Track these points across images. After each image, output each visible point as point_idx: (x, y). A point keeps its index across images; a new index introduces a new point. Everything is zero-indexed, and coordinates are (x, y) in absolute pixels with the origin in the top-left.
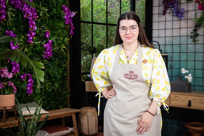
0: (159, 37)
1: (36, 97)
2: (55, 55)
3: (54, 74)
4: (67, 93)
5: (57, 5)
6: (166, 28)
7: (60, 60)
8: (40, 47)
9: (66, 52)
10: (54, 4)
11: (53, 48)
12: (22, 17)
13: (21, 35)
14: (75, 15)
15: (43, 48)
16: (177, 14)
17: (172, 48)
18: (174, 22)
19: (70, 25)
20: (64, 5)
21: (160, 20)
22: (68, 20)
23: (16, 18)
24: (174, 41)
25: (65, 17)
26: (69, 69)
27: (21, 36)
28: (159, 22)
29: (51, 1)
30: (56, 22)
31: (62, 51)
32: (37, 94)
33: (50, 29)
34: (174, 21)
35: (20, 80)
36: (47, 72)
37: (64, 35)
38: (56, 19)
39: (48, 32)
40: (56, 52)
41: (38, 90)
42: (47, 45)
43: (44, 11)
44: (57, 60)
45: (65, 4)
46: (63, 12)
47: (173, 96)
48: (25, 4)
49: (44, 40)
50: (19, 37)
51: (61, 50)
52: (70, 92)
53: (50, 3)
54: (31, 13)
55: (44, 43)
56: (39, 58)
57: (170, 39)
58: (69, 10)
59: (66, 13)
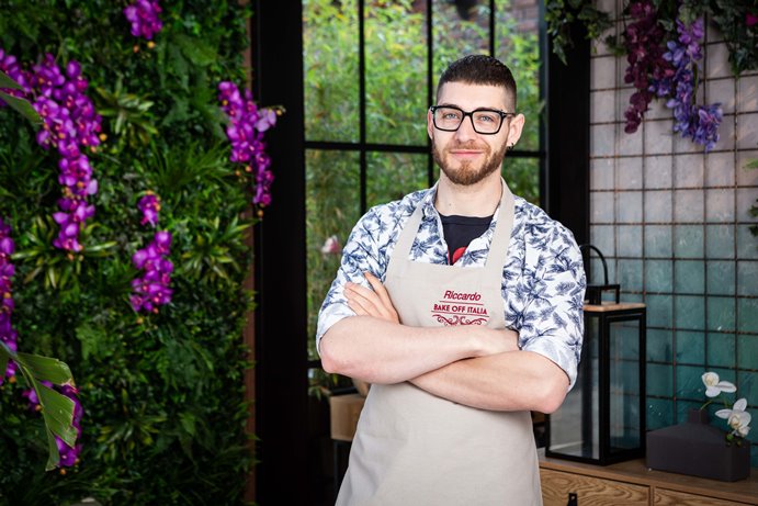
0: (619, 224)
1: (101, 477)
2: (187, 296)
3: (177, 375)
4: (244, 454)
5: (193, 81)
6: (646, 187)
7: (211, 311)
8: (116, 261)
9: (239, 278)
10: (179, 78)
11: (179, 263)
12: (29, 141)
13: (34, 215)
14: (273, 120)
15: (131, 265)
16: (690, 127)
17: (674, 276)
18: (680, 159)
19: (255, 166)
20: (228, 80)
21: (622, 150)
22: (245, 144)
23: (9, 146)
24: (682, 242)
25: (232, 132)
26: (249, 351)
27: (33, 220)
28: (619, 157)
29: (166, 68)
30: (191, 152)
31: (217, 277)
32: (103, 465)
33: (166, 184)
34: (680, 154)
35: (25, 407)
36: (149, 369)
37: (232, 206)
38: (194, 140)
39: (150, 199)
40: (191, 281)
41: (103, 448)
42: (148, 252)
43: (134, 110)
44: (196, 313)
45: (233, 76)
46: (222, 109)
47: (665, 500)
48: (45, 86)
49: (136, 233)
50: (24, 224)
51: (212, 271)
52: (257, 450)
53: (163, 78)
54: (69, 125)
55: (135, 244)
56: (116, 310)
57: (665, 232)
58: (250, 103)
59: (234, 116)
